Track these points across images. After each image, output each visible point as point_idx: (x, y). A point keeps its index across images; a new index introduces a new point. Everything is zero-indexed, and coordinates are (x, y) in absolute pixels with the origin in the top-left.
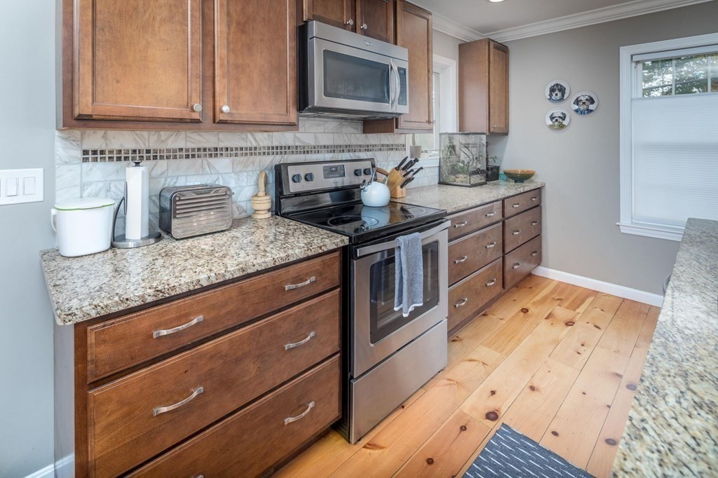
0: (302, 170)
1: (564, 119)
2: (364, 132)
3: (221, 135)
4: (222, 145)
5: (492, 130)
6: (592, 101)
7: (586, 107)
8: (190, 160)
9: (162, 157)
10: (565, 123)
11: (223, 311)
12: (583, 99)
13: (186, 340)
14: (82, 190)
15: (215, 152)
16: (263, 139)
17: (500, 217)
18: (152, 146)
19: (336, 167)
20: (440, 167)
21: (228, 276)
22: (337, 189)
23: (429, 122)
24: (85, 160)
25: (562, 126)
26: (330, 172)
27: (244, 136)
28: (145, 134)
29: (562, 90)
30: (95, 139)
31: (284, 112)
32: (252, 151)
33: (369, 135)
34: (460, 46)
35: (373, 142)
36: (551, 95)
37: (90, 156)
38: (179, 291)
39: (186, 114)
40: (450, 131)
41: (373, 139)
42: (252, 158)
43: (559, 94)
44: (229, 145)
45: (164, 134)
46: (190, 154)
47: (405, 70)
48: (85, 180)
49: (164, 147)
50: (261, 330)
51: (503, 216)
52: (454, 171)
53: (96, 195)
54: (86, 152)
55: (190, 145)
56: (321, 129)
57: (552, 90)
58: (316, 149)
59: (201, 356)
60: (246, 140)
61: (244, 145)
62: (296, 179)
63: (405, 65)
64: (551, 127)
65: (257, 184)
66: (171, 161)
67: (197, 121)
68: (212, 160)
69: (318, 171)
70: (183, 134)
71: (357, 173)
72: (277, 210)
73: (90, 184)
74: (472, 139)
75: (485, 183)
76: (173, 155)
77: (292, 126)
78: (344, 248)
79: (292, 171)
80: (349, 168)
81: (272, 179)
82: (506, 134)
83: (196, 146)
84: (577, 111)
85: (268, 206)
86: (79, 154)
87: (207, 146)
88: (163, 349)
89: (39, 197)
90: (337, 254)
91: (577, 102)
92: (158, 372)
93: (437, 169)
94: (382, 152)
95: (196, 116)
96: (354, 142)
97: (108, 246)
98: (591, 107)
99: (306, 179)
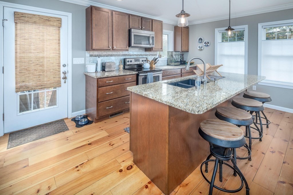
0: (130, 60)
1: (202, 48)
2: (145, 51)
3: (113, 52)
4: (113, 54)
5: (182, 50)
6: (208, 43)
7: (207, 44)
8: (107, 57)
9: (102, 56)
10: (202, 49)
11: (116, 81)
12: (207, 42)
13: (110, 84)
14: (90, 62)
15: (111, 55)
16: (121, 53)
17: (180, 73)
18: (101, 54)
19: (138, 59)
20: (167, 60)
21: (117, 75)
22: (138, 64)
23: (161, 49)
24: (90, 56)
25: (201, 50)
26: (136, 61)
27: (117, 52)
28: (99, 52)
29: (202, 40)
30: (92, 53)
31: (126, 47)
32: (119, 55)
33: (147, 52)
34: (175, 27)
35: (147, 54)
36: (199, 41)
37: (91, 56)
38: (109, 76)
39: (108, 48)
40: (171, 51)
41: (147, 53)
42: (119, 57)
43: (201, 41)
44: (114, 54)
45: (102, 52)
46: (107, 56)
47: (154, 37)
48: (90, 60)
49: (102, 54)
50: (121, 86)
51: (181, 73)
52: (171, 62)
53: (92, 63)
54: (90, 55)
55: (107, 54)
56: (134, 50)
57: (199, 39)
58: (133, 55)
59: (113, 87)
60: (118, 53)
61: (117, 54)
62: (128, 61)
63: (154, 36)
64: (199, 50)
65: (120, 63)
66: (104, 57)
67: (110, 50)
68: (111, 57)
69: (133, 60)
70: (106, 52)
71: (143, 61)
72: (124, 68)
73: (91, 61)
74: (177, 53)
75: (179, 65)
76: (104, 56)
77: (127, 50)
78: (137, 74)
79: (127, 60)
80: (141, 60)
81: (123, 61)
82: (188, 52)
83: (108, 54)
84: (205, 45)
85: (122, 67)
86: (89, 55)
87: (110, 54)
88: (107, 85)
89: (83, 63)
90: (135, 75)
91: (205, 43)
92: (107, 88)
93: (167, 61)
94: (150, 56)
95: (109, 49)
96: (142, 54)
97: (95, 72)
98: (208, 45)
99: (130, 62)
